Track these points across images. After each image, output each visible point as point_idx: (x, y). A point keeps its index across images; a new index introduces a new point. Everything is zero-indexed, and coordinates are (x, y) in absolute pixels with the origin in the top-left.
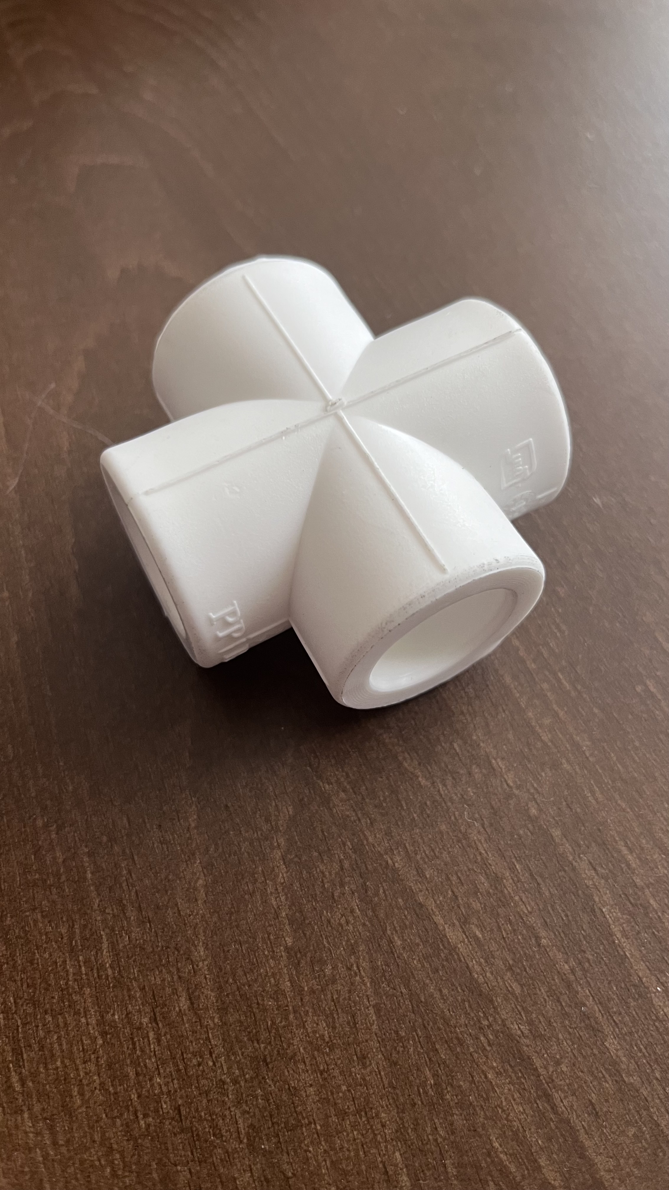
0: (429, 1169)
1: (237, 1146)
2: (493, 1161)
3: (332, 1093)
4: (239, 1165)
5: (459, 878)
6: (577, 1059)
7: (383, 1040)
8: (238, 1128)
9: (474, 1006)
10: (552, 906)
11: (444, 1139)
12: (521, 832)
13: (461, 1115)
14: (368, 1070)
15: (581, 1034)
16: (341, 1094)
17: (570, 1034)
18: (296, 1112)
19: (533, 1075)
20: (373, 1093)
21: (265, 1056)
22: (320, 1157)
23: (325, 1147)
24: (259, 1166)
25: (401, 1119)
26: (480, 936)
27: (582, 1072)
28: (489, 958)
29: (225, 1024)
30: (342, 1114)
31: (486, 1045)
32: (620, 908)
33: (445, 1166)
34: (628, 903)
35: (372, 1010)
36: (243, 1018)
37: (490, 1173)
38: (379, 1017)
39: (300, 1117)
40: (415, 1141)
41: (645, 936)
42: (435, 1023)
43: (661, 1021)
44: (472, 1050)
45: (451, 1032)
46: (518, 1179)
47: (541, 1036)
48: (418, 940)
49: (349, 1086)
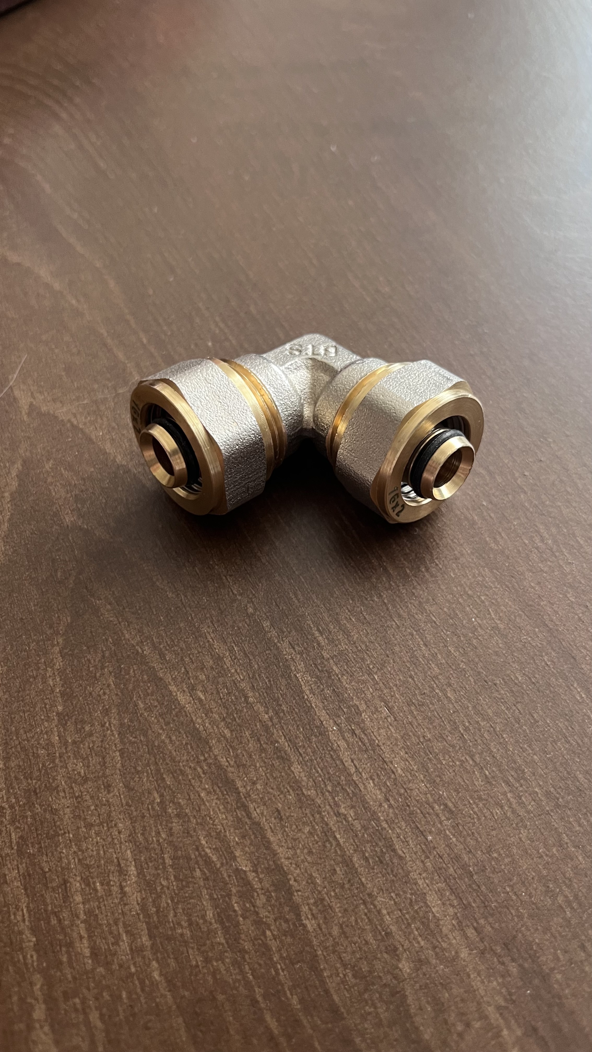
0: (151, 862)
1: (9, 852)
2: (200, 854)
3: (83, 812)
4: (9, 866)
5: (191, 659)
6: (268, 779)
7: (124, 774)
8: (11, 839)
9: (195, 747)
10: (259, 675)
11: (165, 840)
12: (240, 625)
13: (178, 822)
14: (112, 795)
15: (274, 762)
16: (90, 812)
17: (265, 763)
18: (55, 825)
19: (235, 793)
20: (114, 810)
21: (36, 789)
22: (70, 857)
23: (75, 850)
24: (24, 865)
25: (133, 827)
26: (203, 698)
27: (272, 789)
28: (208, 712)
29: (8, 768)
30: (89, 826)
31: (201, 773)
32: (310, 674)
33: (163, 858)
34: (316, 670)
35: (118, 754)
36: (21, 763)
37: (197, 863)
38: (122, 757)
39: (58, 830)
40: (143, 842)
41: (328, 692)
42: (164, 760)
43: (335, 751)
44: (190, 777)
45: (176, 766)
46: (218, 866)
47: (244, 766)
48: (156, 704)
49: (97, 806)
